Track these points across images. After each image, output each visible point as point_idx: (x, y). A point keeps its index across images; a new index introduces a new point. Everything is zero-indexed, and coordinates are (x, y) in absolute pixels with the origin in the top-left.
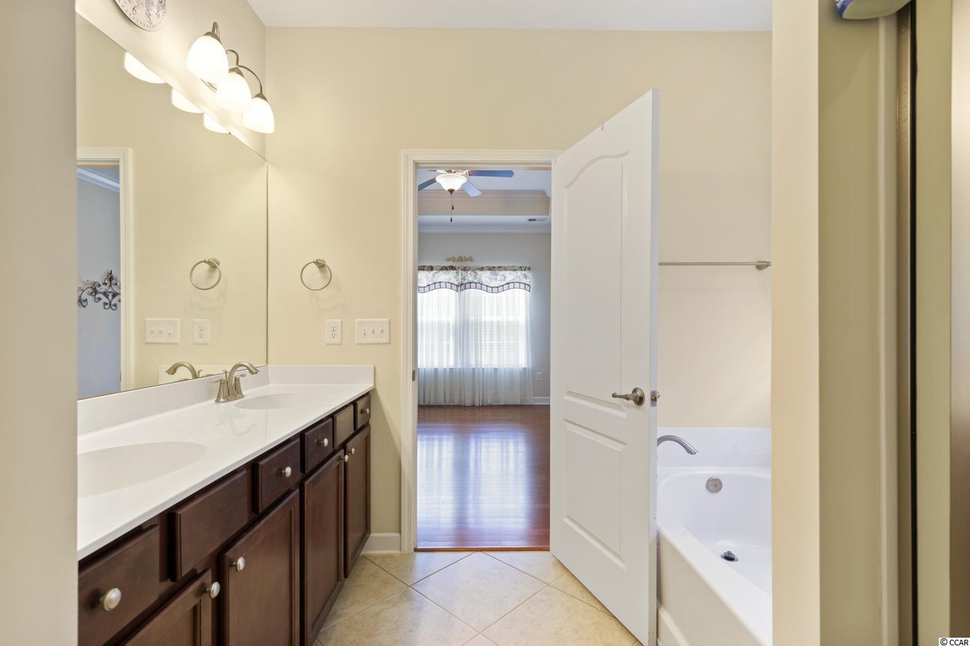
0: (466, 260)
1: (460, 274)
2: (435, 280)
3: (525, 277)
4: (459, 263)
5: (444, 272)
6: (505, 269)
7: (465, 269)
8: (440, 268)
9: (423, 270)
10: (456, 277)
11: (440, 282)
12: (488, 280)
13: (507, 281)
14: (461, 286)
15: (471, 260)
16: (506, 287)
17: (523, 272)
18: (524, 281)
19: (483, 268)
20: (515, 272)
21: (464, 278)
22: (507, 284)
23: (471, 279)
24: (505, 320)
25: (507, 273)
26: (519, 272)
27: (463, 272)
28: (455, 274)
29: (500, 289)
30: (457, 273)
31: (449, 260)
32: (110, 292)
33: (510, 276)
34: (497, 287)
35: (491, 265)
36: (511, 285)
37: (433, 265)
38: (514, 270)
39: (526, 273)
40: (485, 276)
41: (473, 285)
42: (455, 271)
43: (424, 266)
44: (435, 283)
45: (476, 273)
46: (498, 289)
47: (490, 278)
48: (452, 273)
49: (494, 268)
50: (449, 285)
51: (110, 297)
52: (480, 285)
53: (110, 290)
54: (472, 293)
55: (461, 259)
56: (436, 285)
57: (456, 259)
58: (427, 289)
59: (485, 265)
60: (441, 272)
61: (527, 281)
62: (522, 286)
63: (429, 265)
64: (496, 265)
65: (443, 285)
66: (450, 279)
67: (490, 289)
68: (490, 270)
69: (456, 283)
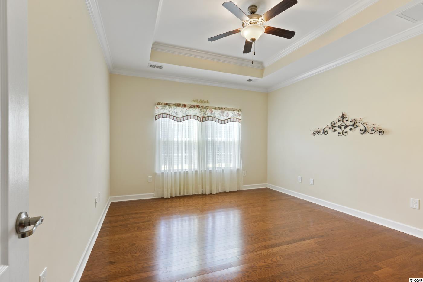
0: (205, 102)
1: (202, 110)
2: (187, 114)
3: (239, 115)
4: (201, 104)
5: (193, 108)
6: (229, 109)
7: (205, 108)
8: (190, 106)
9: (180, 106)
10: (200, 112)
11: (190, 115)
12: (218, 115)
13: (230, 116)
14: (203, 119)
15: (208, 102)
16: (229, 120)
17: (238, 112)
18: (239, 117)
19: (216, 108)
20: (234, 112)
21: (205, 114)
22: (229, 118)
23: (209, 114)
24: (228, 140)
25: (229, 112)
26: (236, 112)
27: (205, 110)
28: (200, 111)
29: (226, 121)
30: (201, 110)
31: (194, 101)
32: (343, 126)
33: (231, 114)
34: (224, 120)
35: (221, 107)
36: (231, 119)
37: (185, 104)
38: (233, 111)
39: (240, 113)
40: (217, 113)
41: (210, 118)
42: (199, 109)
43: (180, 104)
44: (187, 116)
45: (212, 111)
46: (224, 121)
47: (220, 114)
48: (198, 110)
49: (222, 108)
50: (196, 118)
51: (343, 128)
52: (214, 118)
53: (343, 124)
54: (210, 122)
55: (201, 101)
56: (188, 117)
57: (199, 101)
58: (182, 119)
59: (217, 106)
60: (191, 109)
61: (240, 118)
62: (237, 120)
63: (184, 103)
64: (224, 107)
65: (192, 117)
66: (196, 113)
67: (220, 121)
68: (220, 109)
69: (200, 116)
